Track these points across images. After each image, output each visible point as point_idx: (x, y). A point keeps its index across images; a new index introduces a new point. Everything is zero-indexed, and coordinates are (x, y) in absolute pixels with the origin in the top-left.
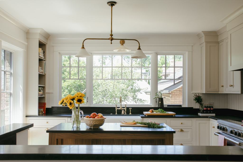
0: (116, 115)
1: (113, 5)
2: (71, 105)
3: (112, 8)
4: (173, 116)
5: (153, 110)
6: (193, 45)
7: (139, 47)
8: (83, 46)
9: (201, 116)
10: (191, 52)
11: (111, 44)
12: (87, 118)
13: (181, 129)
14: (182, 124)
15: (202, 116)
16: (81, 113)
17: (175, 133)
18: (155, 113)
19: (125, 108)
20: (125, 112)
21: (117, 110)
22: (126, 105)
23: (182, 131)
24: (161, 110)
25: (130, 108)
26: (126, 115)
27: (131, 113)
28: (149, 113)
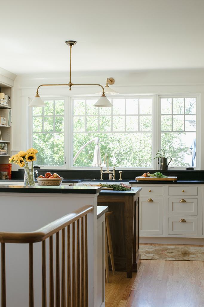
0: (102, 181)
1: (73, 45)
2: (21, 163)
3: (71, 47)
5: (149, 174)
7: (104, 93)
8: (38, 93)
11: (70, 90)
12: (40, 178)
13: (183, 199)
14: (183, 192)
16: (35, 173)
18: (151, 177)
19: (113, 172)
20: (113, 176)
21: (103, 173)
22: (114, 167)
23: (184, 201)
24: (158, 173)
25: (119, 172)
26: (114, 180)
27: (121, 178)
28: (142, 177)
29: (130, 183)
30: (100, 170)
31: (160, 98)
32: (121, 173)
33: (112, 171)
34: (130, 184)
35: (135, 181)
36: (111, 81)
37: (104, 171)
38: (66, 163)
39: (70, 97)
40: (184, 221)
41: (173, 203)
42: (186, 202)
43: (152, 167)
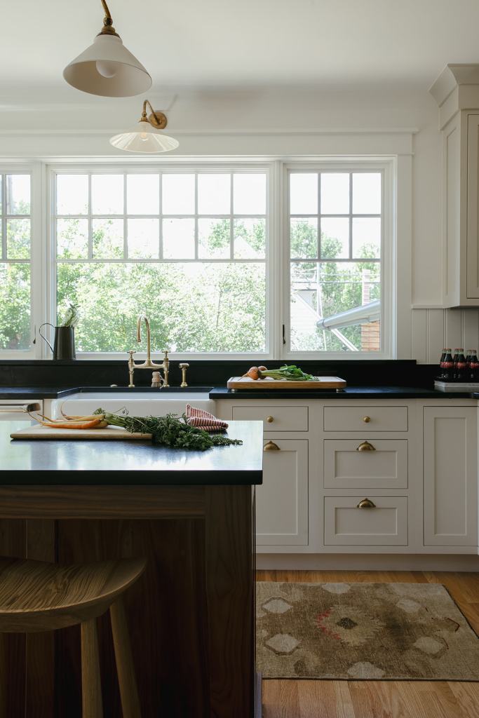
0: (132, 390)
4: (335, 390)
5: (263, 370)
6: (416, 130)
9: (444, 390)
10: (411, 157)
13: (366, 443)
14: (367, 421)
15: (449, 391)
17: (260, 483)
18: (269, 379)
19: (163, 366)
20: (164, 378)
21: (135, 370)
22: (167, 352)
23: (368, 448)
24: (292, 367)
25: (181, 364)
26: (166, 388)
27: (186, 381)
28: (246, 379)
29: (212, 396)
30: (128, 361)
31: (289, 171)
32: (187, 367)
33: (161, 362)
34: (212, 400)
35: (225, 392)
36: (157, 120)
37: (137, 362)
38: (34, 342)
39: (47, 165)
40: (368, 505)
41: (339, 454)
42: (374, 449)
43: (268, 353)
